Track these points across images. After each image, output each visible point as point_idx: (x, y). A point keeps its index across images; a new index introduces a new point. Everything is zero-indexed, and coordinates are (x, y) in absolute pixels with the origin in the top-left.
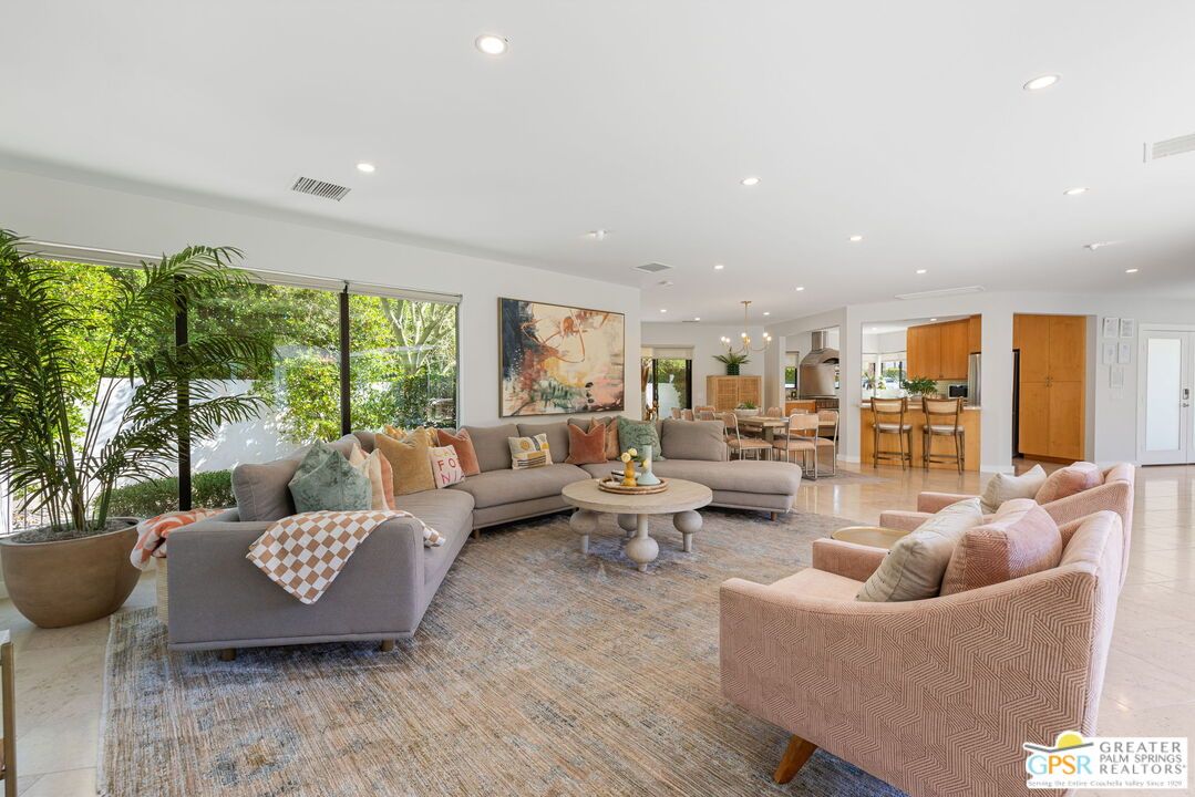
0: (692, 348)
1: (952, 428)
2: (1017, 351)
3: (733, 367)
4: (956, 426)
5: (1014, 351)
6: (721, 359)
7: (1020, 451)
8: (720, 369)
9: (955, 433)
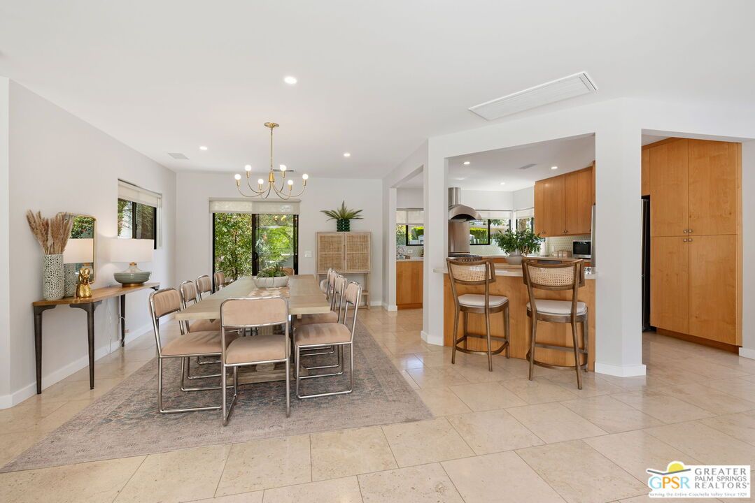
0: (299, 202)
1: (568, 311)
2: (646, 199)
3: (343, 222)
4: (574, 307)
5: (643, 197)
6: (331, 215)
7: (652, 324)
8: (333, 224)
9: (572, 319)
